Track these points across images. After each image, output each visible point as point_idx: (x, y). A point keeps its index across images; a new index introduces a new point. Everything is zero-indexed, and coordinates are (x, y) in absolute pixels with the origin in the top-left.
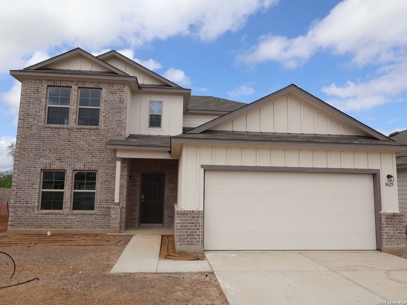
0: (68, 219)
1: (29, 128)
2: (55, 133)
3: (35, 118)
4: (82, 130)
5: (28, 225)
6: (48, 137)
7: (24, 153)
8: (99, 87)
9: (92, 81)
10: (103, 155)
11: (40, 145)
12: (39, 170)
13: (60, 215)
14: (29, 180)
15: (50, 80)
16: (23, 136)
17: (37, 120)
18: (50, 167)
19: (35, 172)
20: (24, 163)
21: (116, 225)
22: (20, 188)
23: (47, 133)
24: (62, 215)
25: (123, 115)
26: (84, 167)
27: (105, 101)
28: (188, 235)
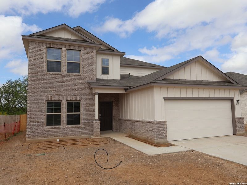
0: (65, 131)
1: (36, 74)
2: (53, 77)
3: (39, 68)
4: (70, 76)
5: (40, 136)
6: (49, 80)
7: (34, 90)
8: (79, 49)
9: (74, 46)
10: (84, 91)
11: (44, 85)
12: (45, 101)
13: (60, 128)
14: (38, 108)
15: (48, 43)
16: (32, 79)
17: (41, 69)
18: (52, 99)
19: (42, 102)
20: (35, 97)
21: (98, 132)
22: (33, 113)
23: (48, 78)
24: (61, 128)
25: (94, 67)
26: (73, 99)
27: (83, 58)
28: (160, 134)
